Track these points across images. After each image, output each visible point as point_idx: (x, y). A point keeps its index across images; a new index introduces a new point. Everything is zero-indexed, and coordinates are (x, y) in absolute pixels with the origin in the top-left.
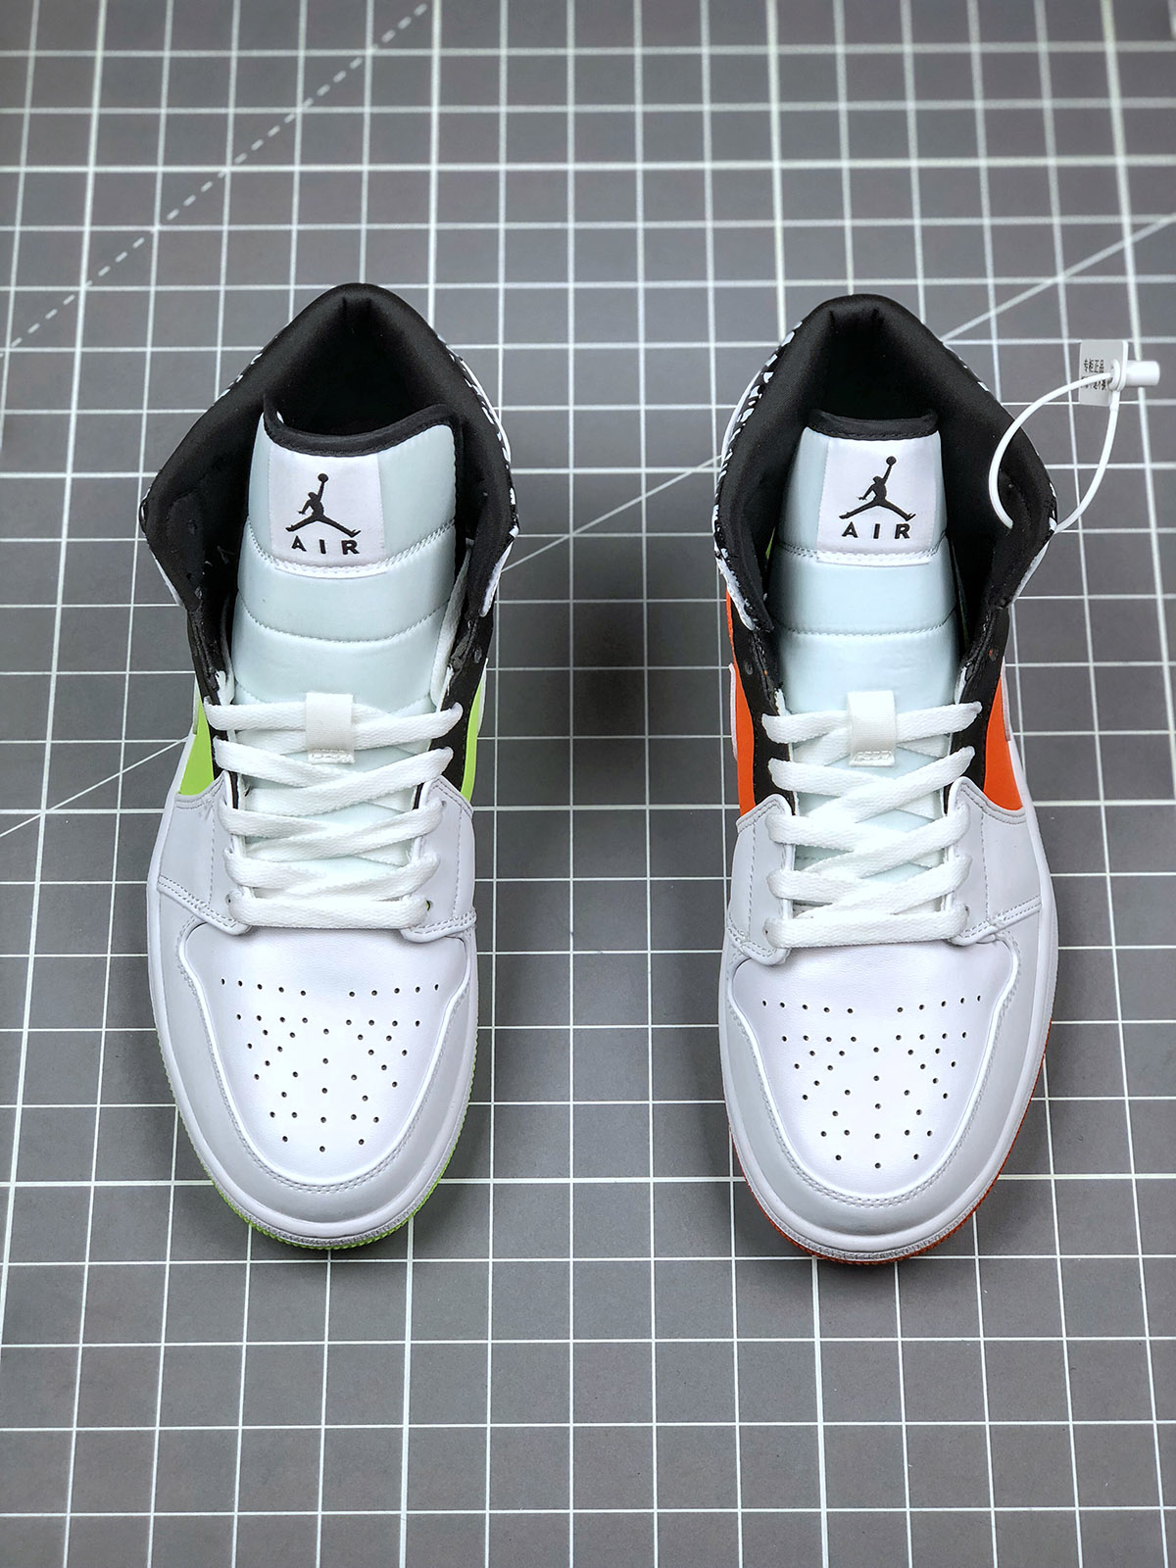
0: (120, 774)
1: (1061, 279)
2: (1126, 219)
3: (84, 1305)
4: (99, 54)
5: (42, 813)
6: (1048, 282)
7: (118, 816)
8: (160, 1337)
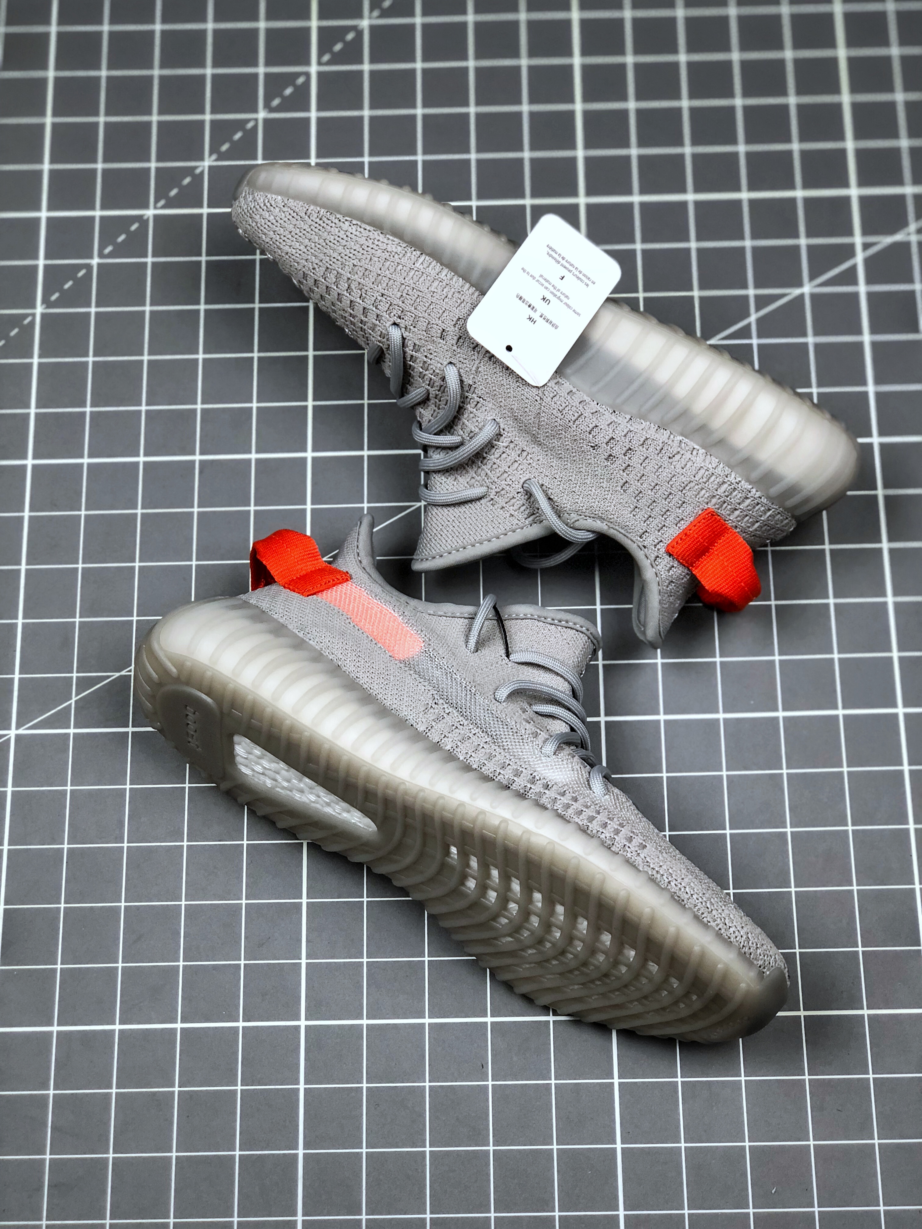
1: (807, 289)
2: (858, 239)
4: (49, 120)
5: (12, 733)
6: (797, 292)
7: (72, 735)
8: (109, 1149)
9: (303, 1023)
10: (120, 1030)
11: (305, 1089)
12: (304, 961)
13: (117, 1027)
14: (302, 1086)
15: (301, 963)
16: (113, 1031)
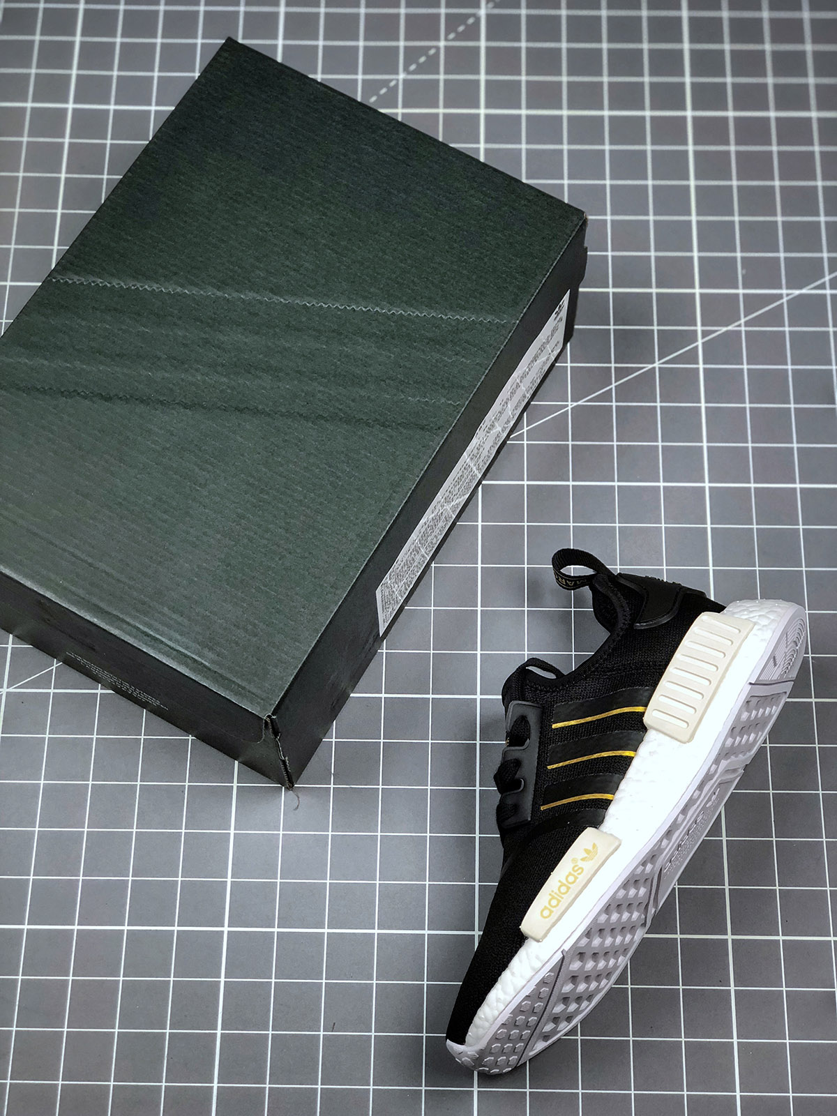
0: (54, 667)
1: (657, 365)
2: (699, 328)
3: (17, 1003)
4: (59, 211)
5: (4, 690)
6: (650, 366)
7: (52, 694)
8: (64, 1024)
9: (226, 929)
10: (78, 930)
11: (225, 981)
12: (229, 880)
13: (76, 927)
14: (223, 980)
15: (226, 881)
16: (73, 930)
